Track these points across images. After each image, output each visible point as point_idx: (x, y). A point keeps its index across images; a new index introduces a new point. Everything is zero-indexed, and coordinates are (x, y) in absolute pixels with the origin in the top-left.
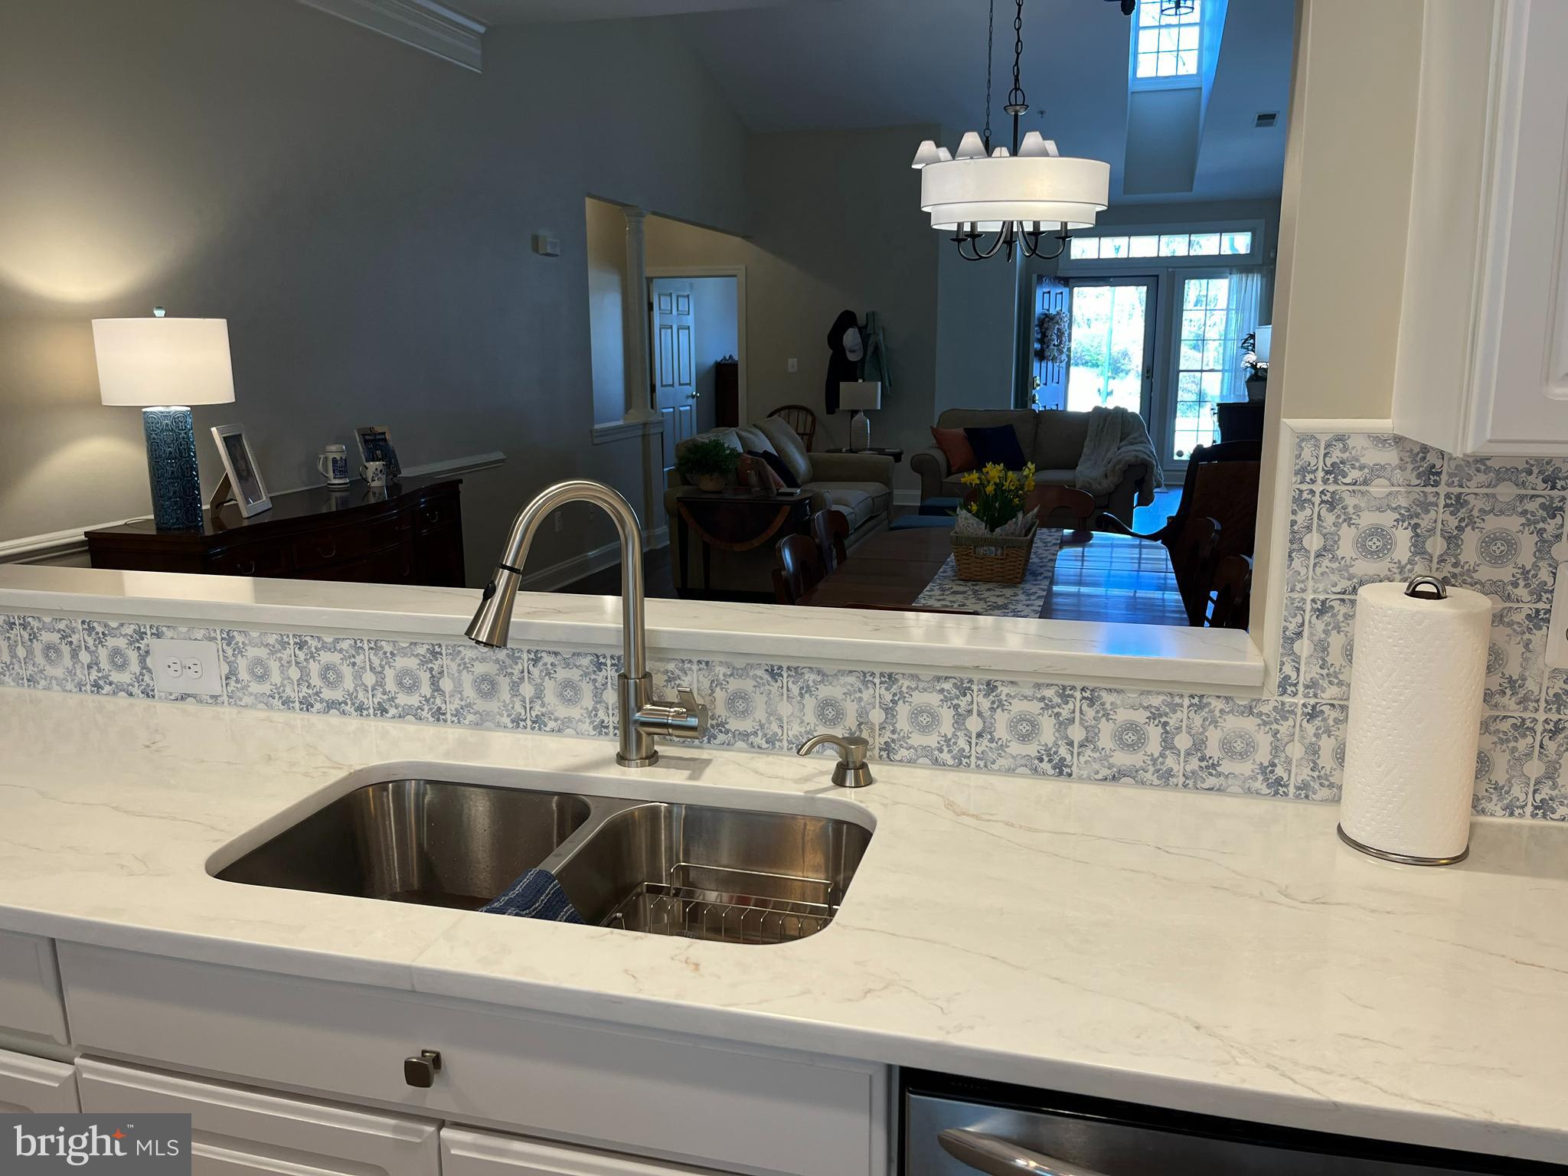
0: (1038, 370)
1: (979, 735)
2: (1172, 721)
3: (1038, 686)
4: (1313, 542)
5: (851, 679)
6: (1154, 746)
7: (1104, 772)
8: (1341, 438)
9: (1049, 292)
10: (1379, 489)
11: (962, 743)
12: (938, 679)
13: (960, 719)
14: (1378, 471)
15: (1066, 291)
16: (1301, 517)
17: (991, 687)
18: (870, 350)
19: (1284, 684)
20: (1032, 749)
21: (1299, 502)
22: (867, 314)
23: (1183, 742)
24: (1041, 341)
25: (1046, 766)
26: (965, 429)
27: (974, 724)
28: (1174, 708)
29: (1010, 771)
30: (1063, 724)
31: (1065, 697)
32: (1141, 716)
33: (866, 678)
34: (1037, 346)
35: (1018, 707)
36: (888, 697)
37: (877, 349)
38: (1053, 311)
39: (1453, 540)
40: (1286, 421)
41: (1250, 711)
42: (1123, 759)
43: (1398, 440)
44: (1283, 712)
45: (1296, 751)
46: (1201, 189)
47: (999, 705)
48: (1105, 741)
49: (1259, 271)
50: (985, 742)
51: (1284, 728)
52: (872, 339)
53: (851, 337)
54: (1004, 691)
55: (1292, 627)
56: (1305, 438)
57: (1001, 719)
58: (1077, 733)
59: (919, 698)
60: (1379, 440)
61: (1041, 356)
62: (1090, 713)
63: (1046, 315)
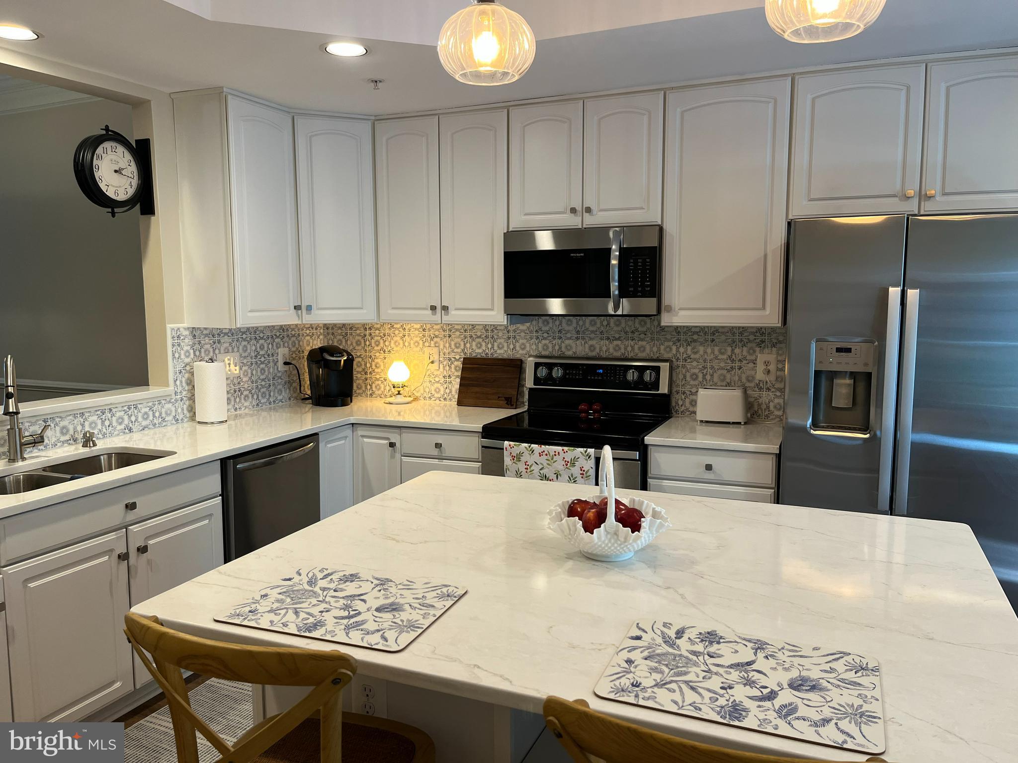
1: (109, 426)
2: (154, 409)
3: (123, 407)
4: (177, 355)
5: (71, 417)
6: (151, 418)
7: (141, 428)
8: (179, 329)
10: (187, 341)
11: (104, 430)
12: (96, 411)
13: (103, 423)
14: (186, 336)
16: (174, 349)
17: (110, 410)
19: (176, 393)
20: (122, 427)
21: (173, 345)
23: (157, 414)
25: (127, 431)
27: (107, 423)
28: (154, 405)
29: (118, 435)
30: (130, 417)
31: (129, 408)
32: (147, 410)
33: (75, 416)
35: (118, 414)
36: (82, 420)
39: (200, 351)
40: (169, 326)
41: (170, 402)
42: (144, 423)
43: (188, 328)
44: (176, 400)
45: (179, 410)
47: (113, 415)
48: (140, 419)
50: (110, 428)
51: (177, 405)
54: (114, 410)
55: (176, 378)
56: (173, 329)
57: (114, 419)
58: (133, 419)
59: (91, 419)
60: (185, 329)
62: (136, 411)
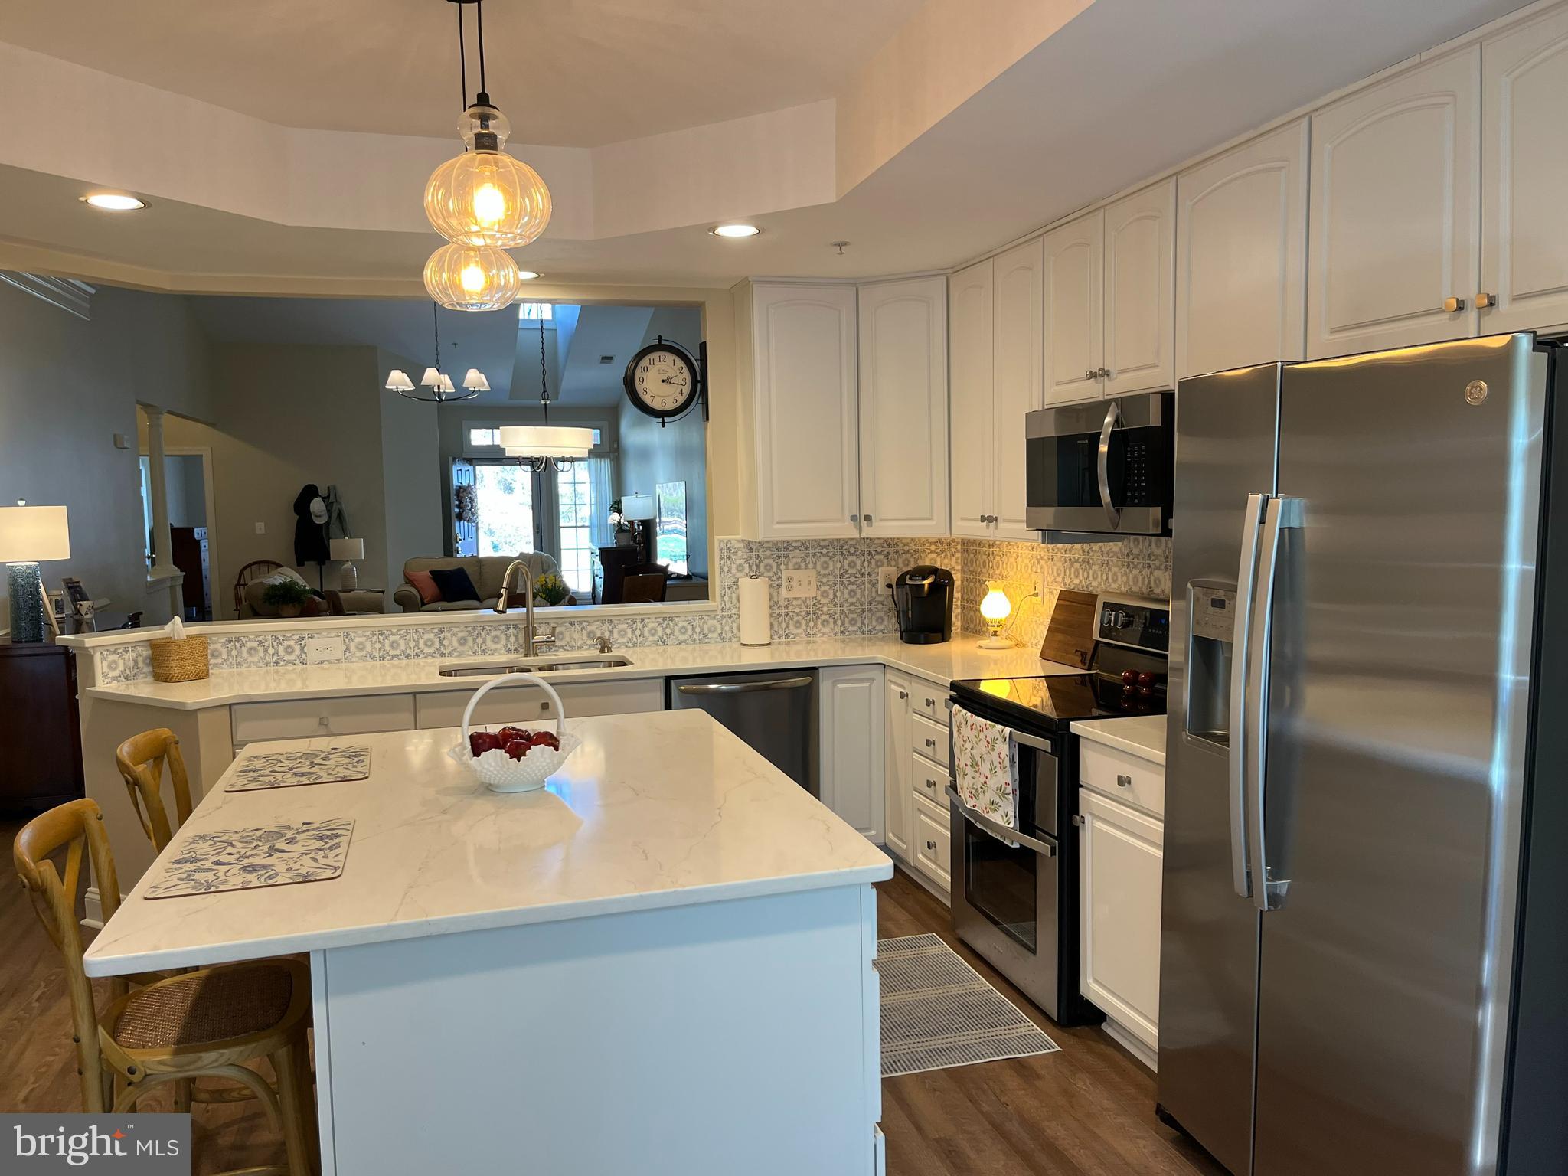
0: (458, 527)
1: (640, 636)
2: (694, 624)
3: (656, 618)
4: (726, 569)
5: (598, 623)
6: (690, 632)
7: (677, 642)
8: (729, 541)
9: (461, 470)
10: (740, 553)
11: (635, 639)
12: (626, 619)
13: (633, 632)
14: (739, 549)
15: (471, 468)
16: (722, 562)
17: (642, 620)
18: (334, 516)
19: (722, 609)
20: (656, 638)
21: (721, 558)
22: (329, 488)
23: (698, 630)
24: (459, 506)
25: (660, 643)
26: (430, 572)
27: (638, 633)
28: (695, 620)
29: (650, 646)
30: (664, 629)
31: (664, 621)
32: (685, 624)
33: (603, 622)
34: (457, 510)
35: (651, 625)
36: (610, 627)
37: (340, 515)
38: (465, 484)
39: (758, 566)
40: (717, 538)
41: (714, 618)
42: (682, 637)
43: (743, 541)
44: (723, 618)
45: (727, 628)
46: (563, 399)
47: (645, 626)
48: (676, 633)
49: (609, 457)
50: (641, 638)
51: (723, 622)
52: (335, 506)
53: (317, 506)
54: (646, 621)
55: (723, 593)
56: (721, 541)
57: (646, 629)
58: (668, 631)
59: (621, 627)
60: (738, 541)
61: (460, 517)
62: (671, 624)
63: (461, 487)
